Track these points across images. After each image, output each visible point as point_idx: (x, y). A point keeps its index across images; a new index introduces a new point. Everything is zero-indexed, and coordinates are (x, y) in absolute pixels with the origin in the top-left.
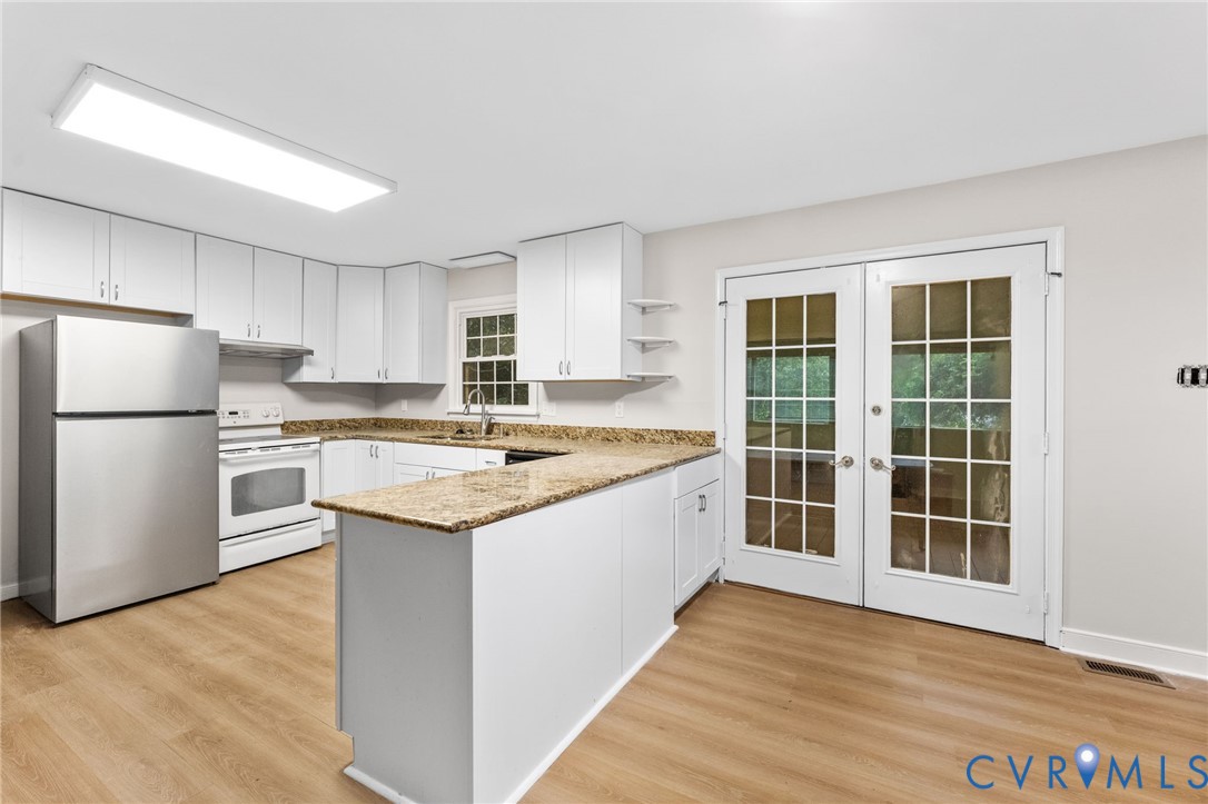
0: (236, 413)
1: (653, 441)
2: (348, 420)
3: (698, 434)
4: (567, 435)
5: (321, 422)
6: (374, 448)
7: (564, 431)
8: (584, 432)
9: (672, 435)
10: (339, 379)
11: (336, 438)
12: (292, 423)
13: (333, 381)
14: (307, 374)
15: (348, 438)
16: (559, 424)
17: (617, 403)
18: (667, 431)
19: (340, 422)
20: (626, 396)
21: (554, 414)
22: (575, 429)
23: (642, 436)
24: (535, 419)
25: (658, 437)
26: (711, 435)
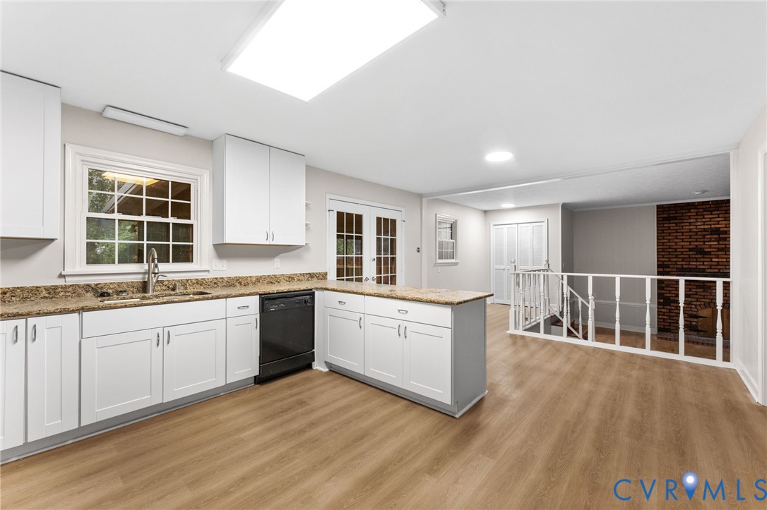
1: (299, 280)
3: (320, 274)
4: (240, 283)
7: (237, 280)
8: (254, 279)
9: (308, 275)
16: (233, 275)
17: (276, 259)
18: (307, 274)
20: (282, 255)
21: (225, 268)
22: (246, 278)
23: (293, 278)
24: (206, 273)
25: (302, 278)
26: (326, 274)
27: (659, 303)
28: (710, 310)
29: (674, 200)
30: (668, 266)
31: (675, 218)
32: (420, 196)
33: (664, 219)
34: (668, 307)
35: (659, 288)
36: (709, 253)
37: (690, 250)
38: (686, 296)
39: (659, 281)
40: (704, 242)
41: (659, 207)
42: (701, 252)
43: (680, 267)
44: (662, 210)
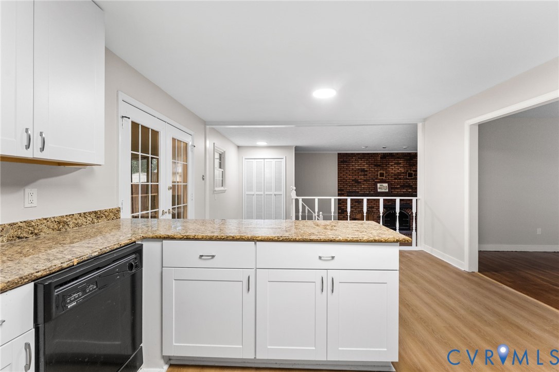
1: (77, 225)
3: (111, 211)
9: (93, 216)
17: (27, 191)
18: (90, 213)
23: (66, 223)
25: (81, 220)
26: (118, 210)
27: (339, 213)
28: (361, 214)
29: (352, 151)
30: (343, 190)
31: (346, 162)
32: (205, 123)
33: (342, 162)
34: (343, 215)
35: (339, 204)
36: (360, 182)
37: (353, 180)
38: (351, 207)
39: (339, 200)
40: (358, 176)
41: (339, 154)
42: (357, 181)
43: (348, 190)
44: (340, 156)
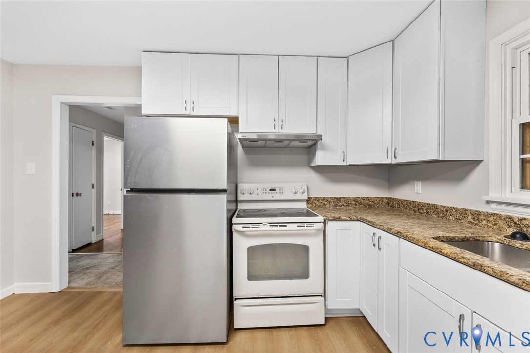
0: (275, 190)
2: (363, 199)
5: (338, 199)
6: (376, 238)
10: (351, 161)
11: (339, 219)
12: (316, 198)
13: (344, 164)
14: (321, 158)
15: (351, 220)
19: (355, 200)
